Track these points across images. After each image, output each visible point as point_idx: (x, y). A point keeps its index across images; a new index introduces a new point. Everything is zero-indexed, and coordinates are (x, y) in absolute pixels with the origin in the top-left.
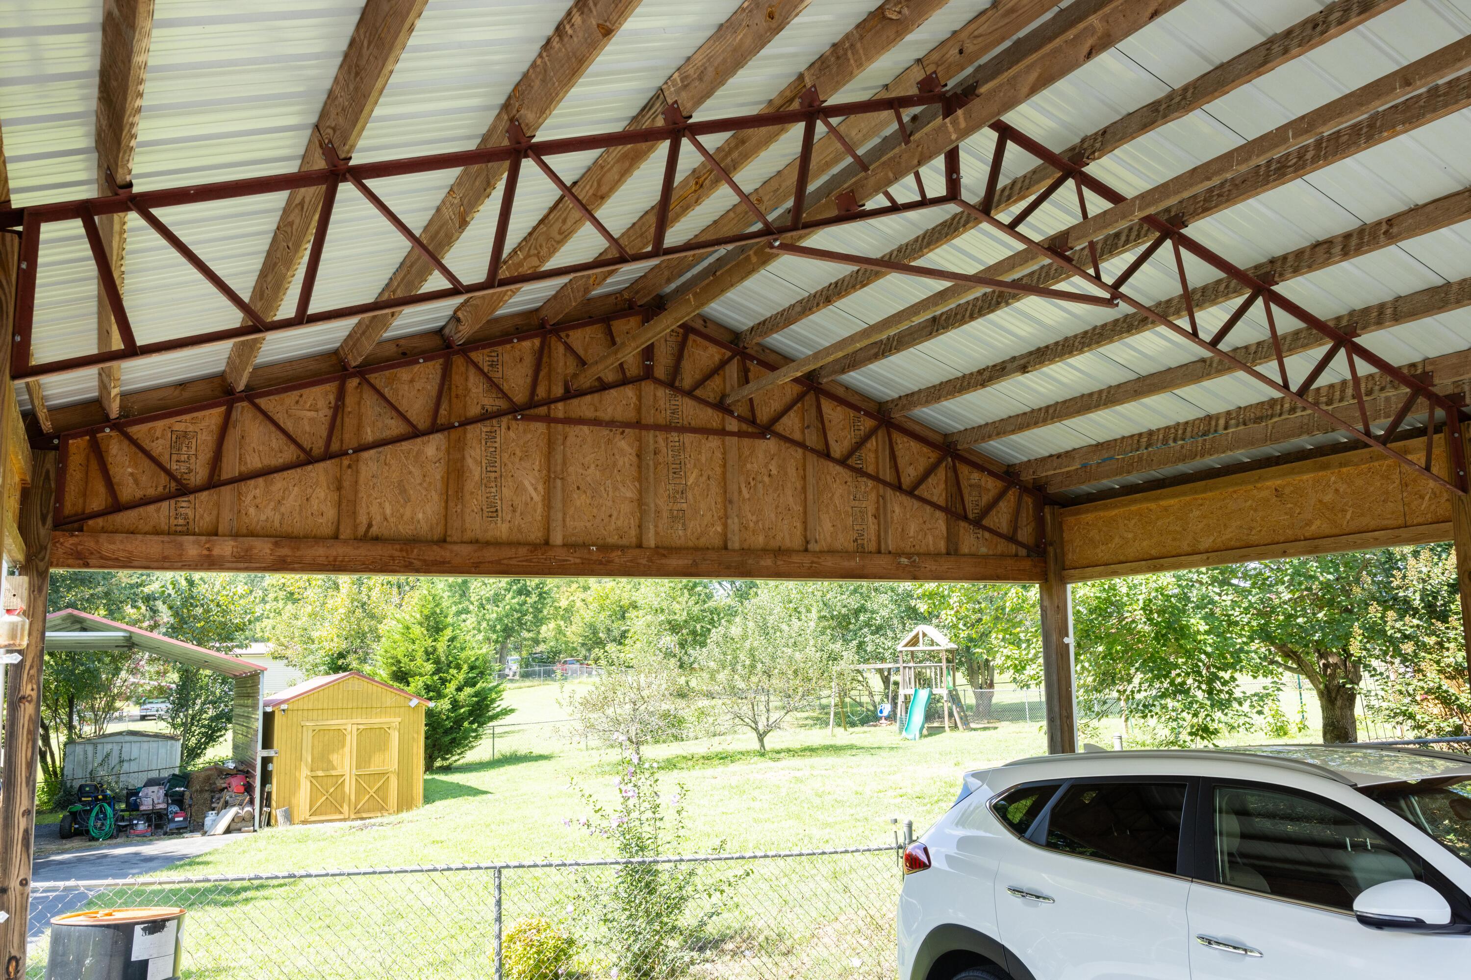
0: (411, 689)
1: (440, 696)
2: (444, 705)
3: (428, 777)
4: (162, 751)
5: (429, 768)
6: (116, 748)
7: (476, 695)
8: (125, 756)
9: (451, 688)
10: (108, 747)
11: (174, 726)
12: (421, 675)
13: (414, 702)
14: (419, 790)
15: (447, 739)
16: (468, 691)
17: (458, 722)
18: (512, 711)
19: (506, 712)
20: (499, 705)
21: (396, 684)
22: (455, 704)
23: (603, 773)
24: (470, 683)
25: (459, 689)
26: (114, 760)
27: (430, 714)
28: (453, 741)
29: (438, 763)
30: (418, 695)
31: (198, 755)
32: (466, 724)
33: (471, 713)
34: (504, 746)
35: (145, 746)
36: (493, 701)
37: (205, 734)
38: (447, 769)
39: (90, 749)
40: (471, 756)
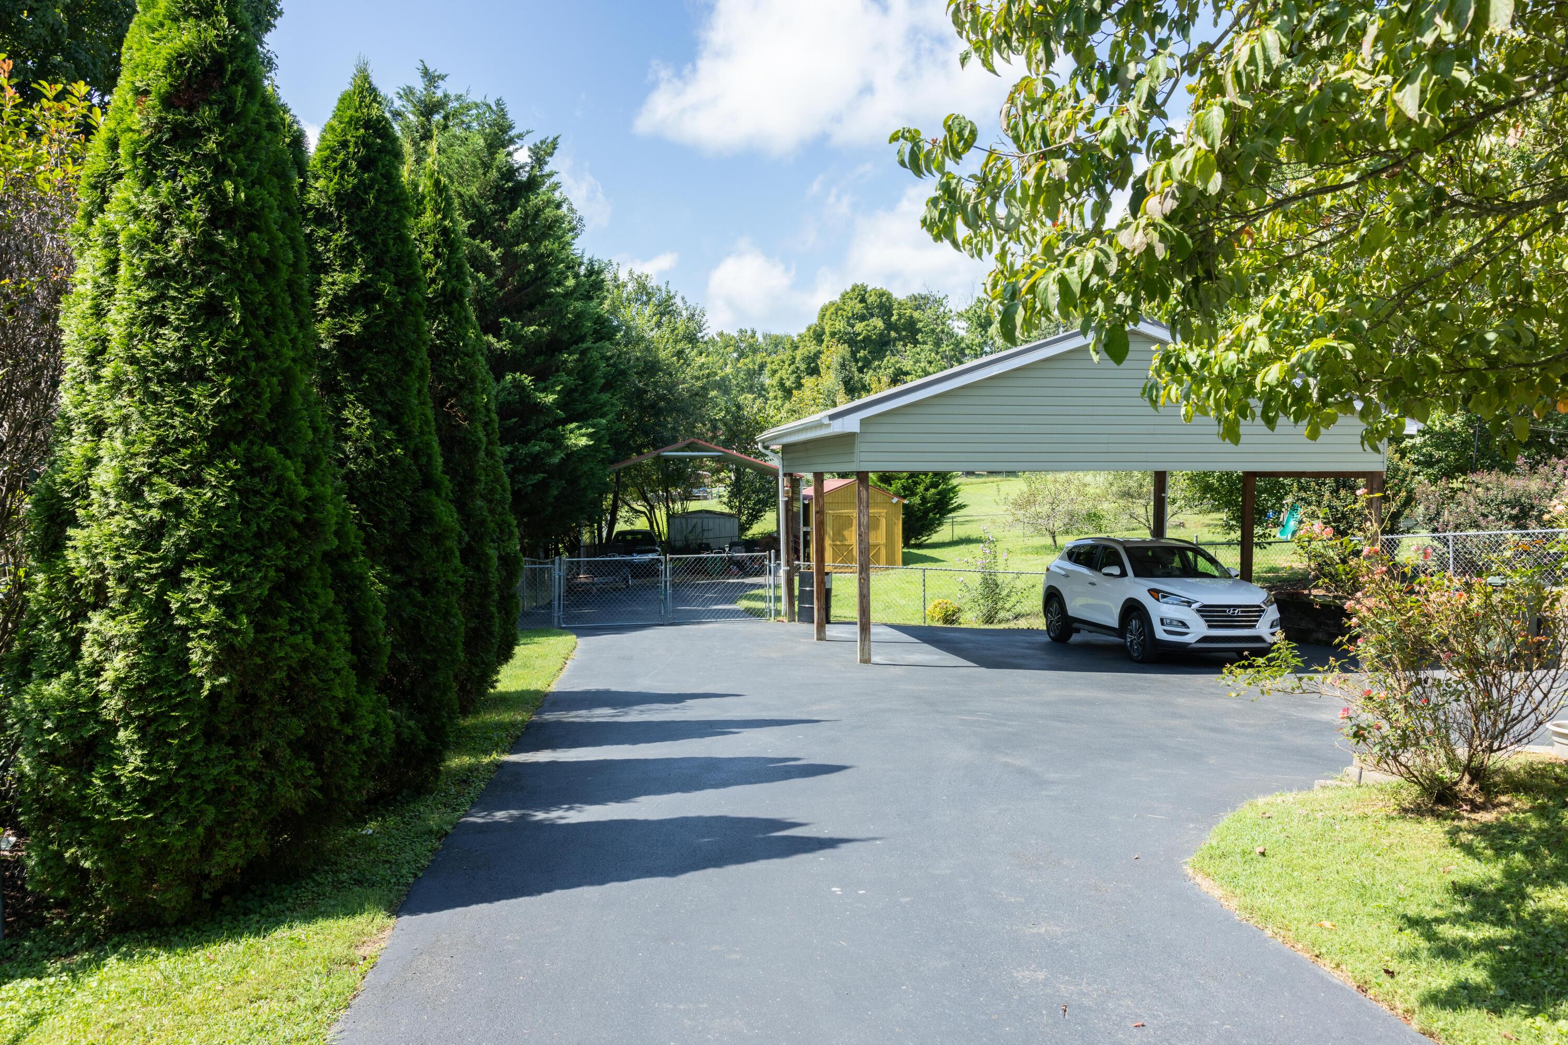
0: (893, 488)
1: (913, 494)
2: (917, 500)
3: (906, 550)
4: (728, 525)
5: (906, 544)
6: (699, 521)
7: (939, 493)
8: (705, 527)
9: (921, 488)
10: (694, 521)
11: (731, 508)
12: (900, 479)
13: (895, 500)
14: (899, 557)
15: (919, 524)
16: (933, 491)
17: (926, 512)
18: (965, 506)
19: (960, 507)
20: (957, 501)
21: (882, 485)
22: (923, 499)
23: (1027, 553)
24: (935, 485)
25: (927, 489)
26: (699, 530)
27: (905, 506)
28: (923, 526)
29: (913, 542)
30: (897, 494)
31: (748, 529)
32: (931, 515)
33: (935, 507)
34: (961, 532)
35: (717, 521)
36: (951, 499)
37: (751, 514)
38: (920, 546)
39: (683, 521)
40: (935, 538)
